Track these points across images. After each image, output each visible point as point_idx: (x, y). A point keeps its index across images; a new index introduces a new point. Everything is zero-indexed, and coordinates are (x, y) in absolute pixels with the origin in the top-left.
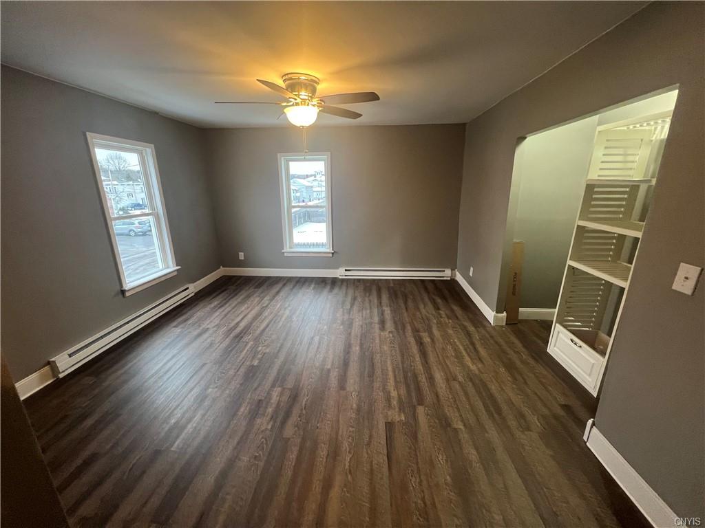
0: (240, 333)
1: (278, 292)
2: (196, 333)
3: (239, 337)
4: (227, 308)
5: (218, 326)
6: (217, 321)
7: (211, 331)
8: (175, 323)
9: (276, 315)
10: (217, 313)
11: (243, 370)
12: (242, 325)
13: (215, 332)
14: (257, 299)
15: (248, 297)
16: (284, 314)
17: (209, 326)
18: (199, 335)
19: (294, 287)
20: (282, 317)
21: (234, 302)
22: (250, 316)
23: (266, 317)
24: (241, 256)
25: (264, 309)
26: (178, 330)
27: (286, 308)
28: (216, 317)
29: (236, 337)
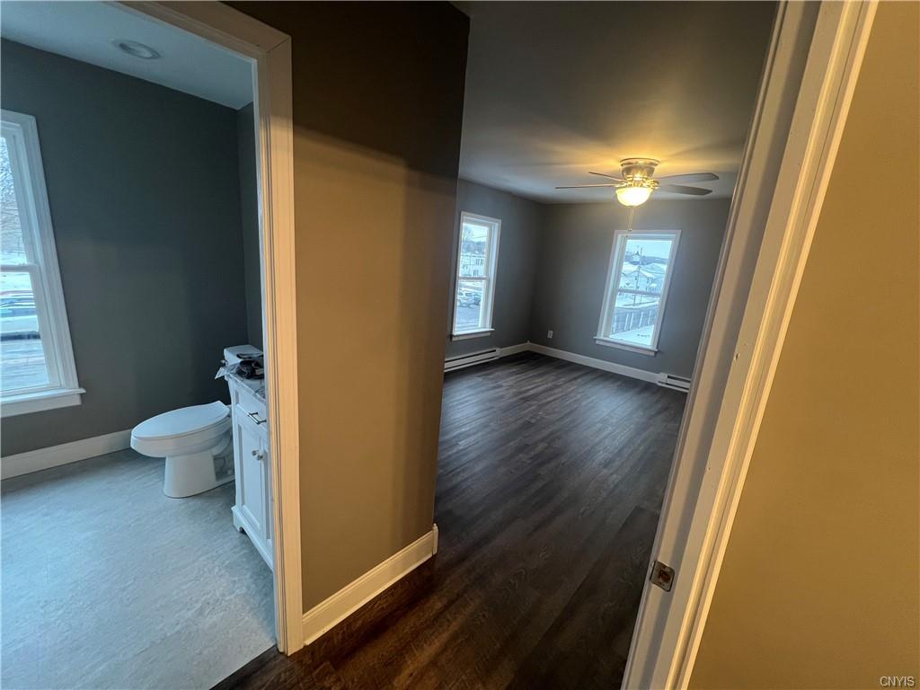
0: (528, 397)
1: (576, 379)
2: (492, 385)
3: (526, 399)
4: (523, 376)
5: (511, 387)
6: (511, 383)
7: (504, 389)
8: (478, 374)
9: (566, 395)
10: (513, 378)
11: (520, 422)
12: (532, 392)
13: (507, 390)
14: (553, 378)
15: (545, 373)
16: (575, 396)
17: (504, 384)
18: (494, 388)
19: (596, 378)
20: (571, 398)
21: (531, 373)
22: (541, 388)
23: (554, 394)
24: (550, 334)
25: (557, 387)
26: (480, 379)
27: (578, 393)
28: (511, 381)
29: (522, 399)
